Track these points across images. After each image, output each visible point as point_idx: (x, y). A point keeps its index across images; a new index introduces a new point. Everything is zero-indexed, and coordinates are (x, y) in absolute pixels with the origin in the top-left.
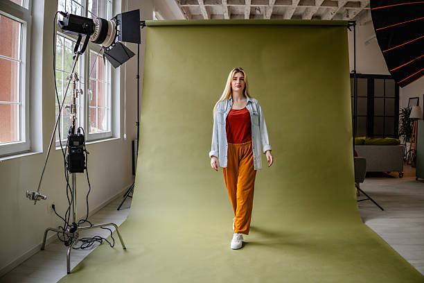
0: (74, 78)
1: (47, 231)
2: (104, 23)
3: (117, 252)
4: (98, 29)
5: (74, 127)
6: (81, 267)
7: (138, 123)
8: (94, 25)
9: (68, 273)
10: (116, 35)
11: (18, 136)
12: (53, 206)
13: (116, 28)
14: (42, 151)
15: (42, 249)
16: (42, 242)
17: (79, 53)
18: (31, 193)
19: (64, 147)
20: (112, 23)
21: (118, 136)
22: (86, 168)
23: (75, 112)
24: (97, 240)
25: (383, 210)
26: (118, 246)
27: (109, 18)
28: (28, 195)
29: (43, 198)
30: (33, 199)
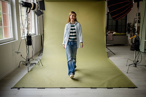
0: (27, 20)
1: (20, 62)
2: (34, 4)
3: (40, 66)
4: (33, 6)
5: (28, 33)
6: (31, 70)
7: (43, 31)
8: (32, 5)
9: (28, 72)
10: (38, 8)
11: (11, 36)
12: (21, 55)
13: (38, 6)
14: (18, 40)
15: (19, 67)
16: (19, 65)
17: (28, 13)
18: (16, 51)
19: (25, 38)
20: (36, 4)
21: (37, 34)
22: (32, 44)
23: (28, 29)
24: (34, 64)
25: (115, 55)
26: (41, 65)
27: (35, 2)
28: (16, 52)
29: (20, 53)
30: (17, 53)
